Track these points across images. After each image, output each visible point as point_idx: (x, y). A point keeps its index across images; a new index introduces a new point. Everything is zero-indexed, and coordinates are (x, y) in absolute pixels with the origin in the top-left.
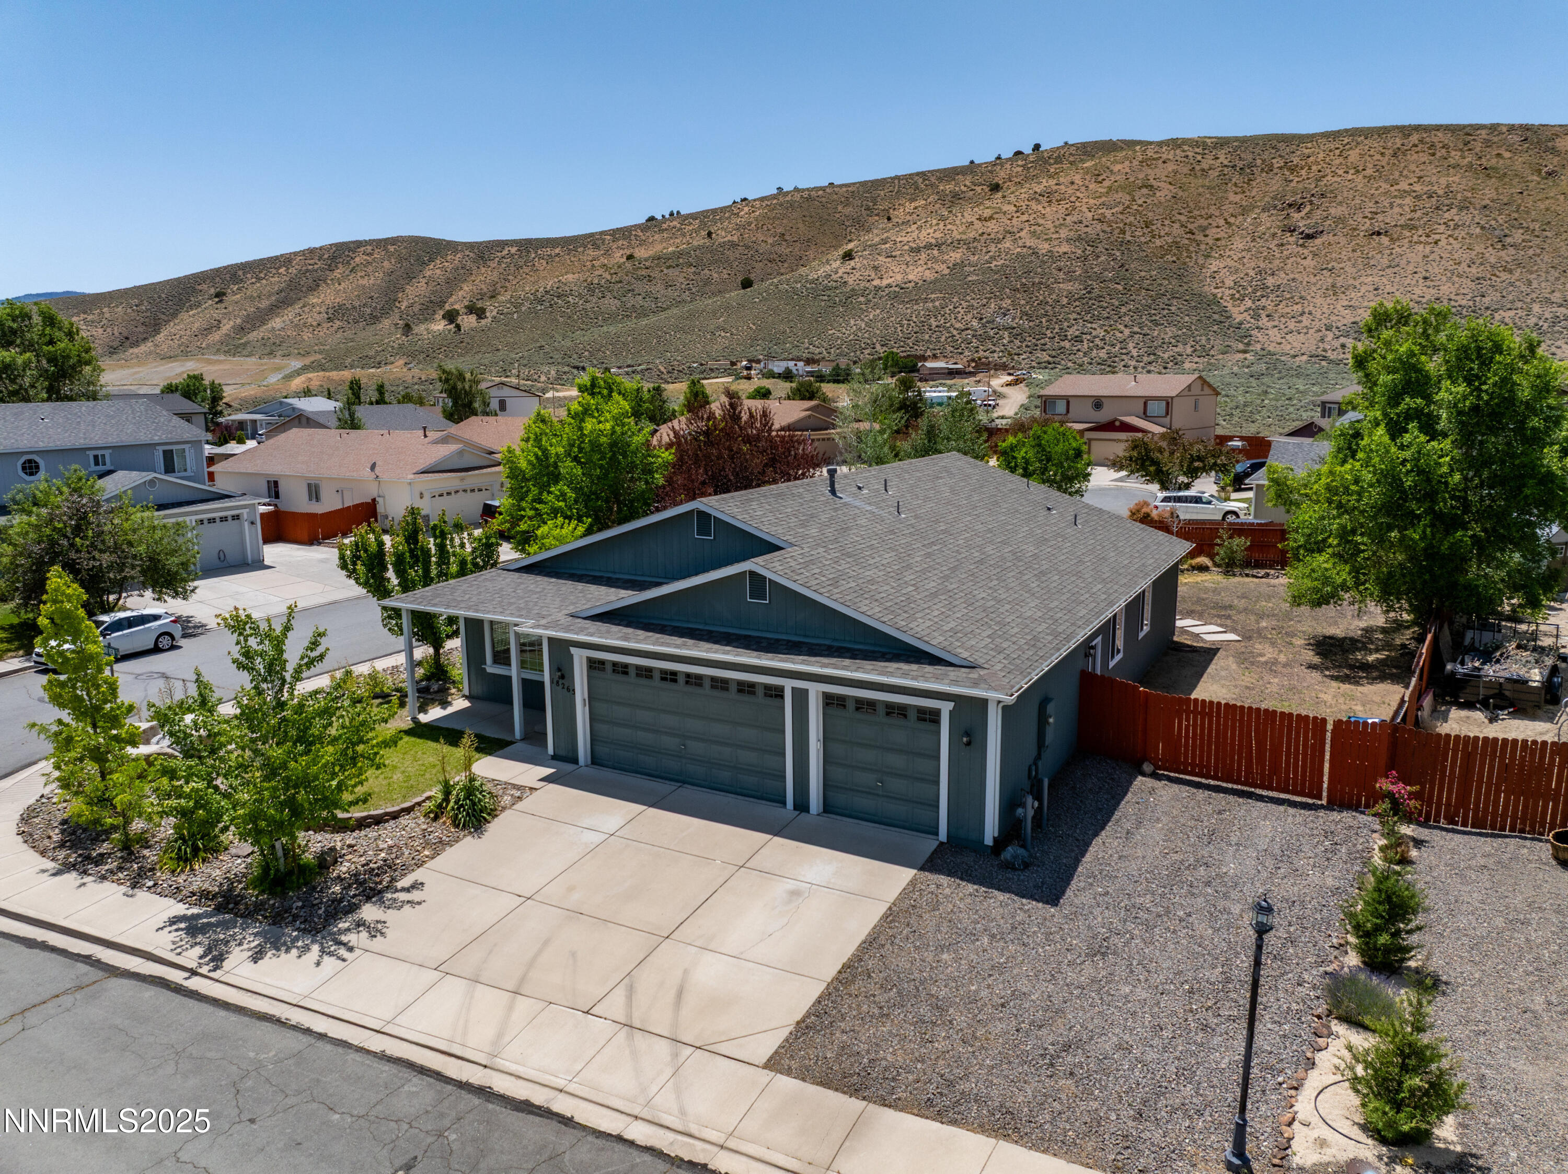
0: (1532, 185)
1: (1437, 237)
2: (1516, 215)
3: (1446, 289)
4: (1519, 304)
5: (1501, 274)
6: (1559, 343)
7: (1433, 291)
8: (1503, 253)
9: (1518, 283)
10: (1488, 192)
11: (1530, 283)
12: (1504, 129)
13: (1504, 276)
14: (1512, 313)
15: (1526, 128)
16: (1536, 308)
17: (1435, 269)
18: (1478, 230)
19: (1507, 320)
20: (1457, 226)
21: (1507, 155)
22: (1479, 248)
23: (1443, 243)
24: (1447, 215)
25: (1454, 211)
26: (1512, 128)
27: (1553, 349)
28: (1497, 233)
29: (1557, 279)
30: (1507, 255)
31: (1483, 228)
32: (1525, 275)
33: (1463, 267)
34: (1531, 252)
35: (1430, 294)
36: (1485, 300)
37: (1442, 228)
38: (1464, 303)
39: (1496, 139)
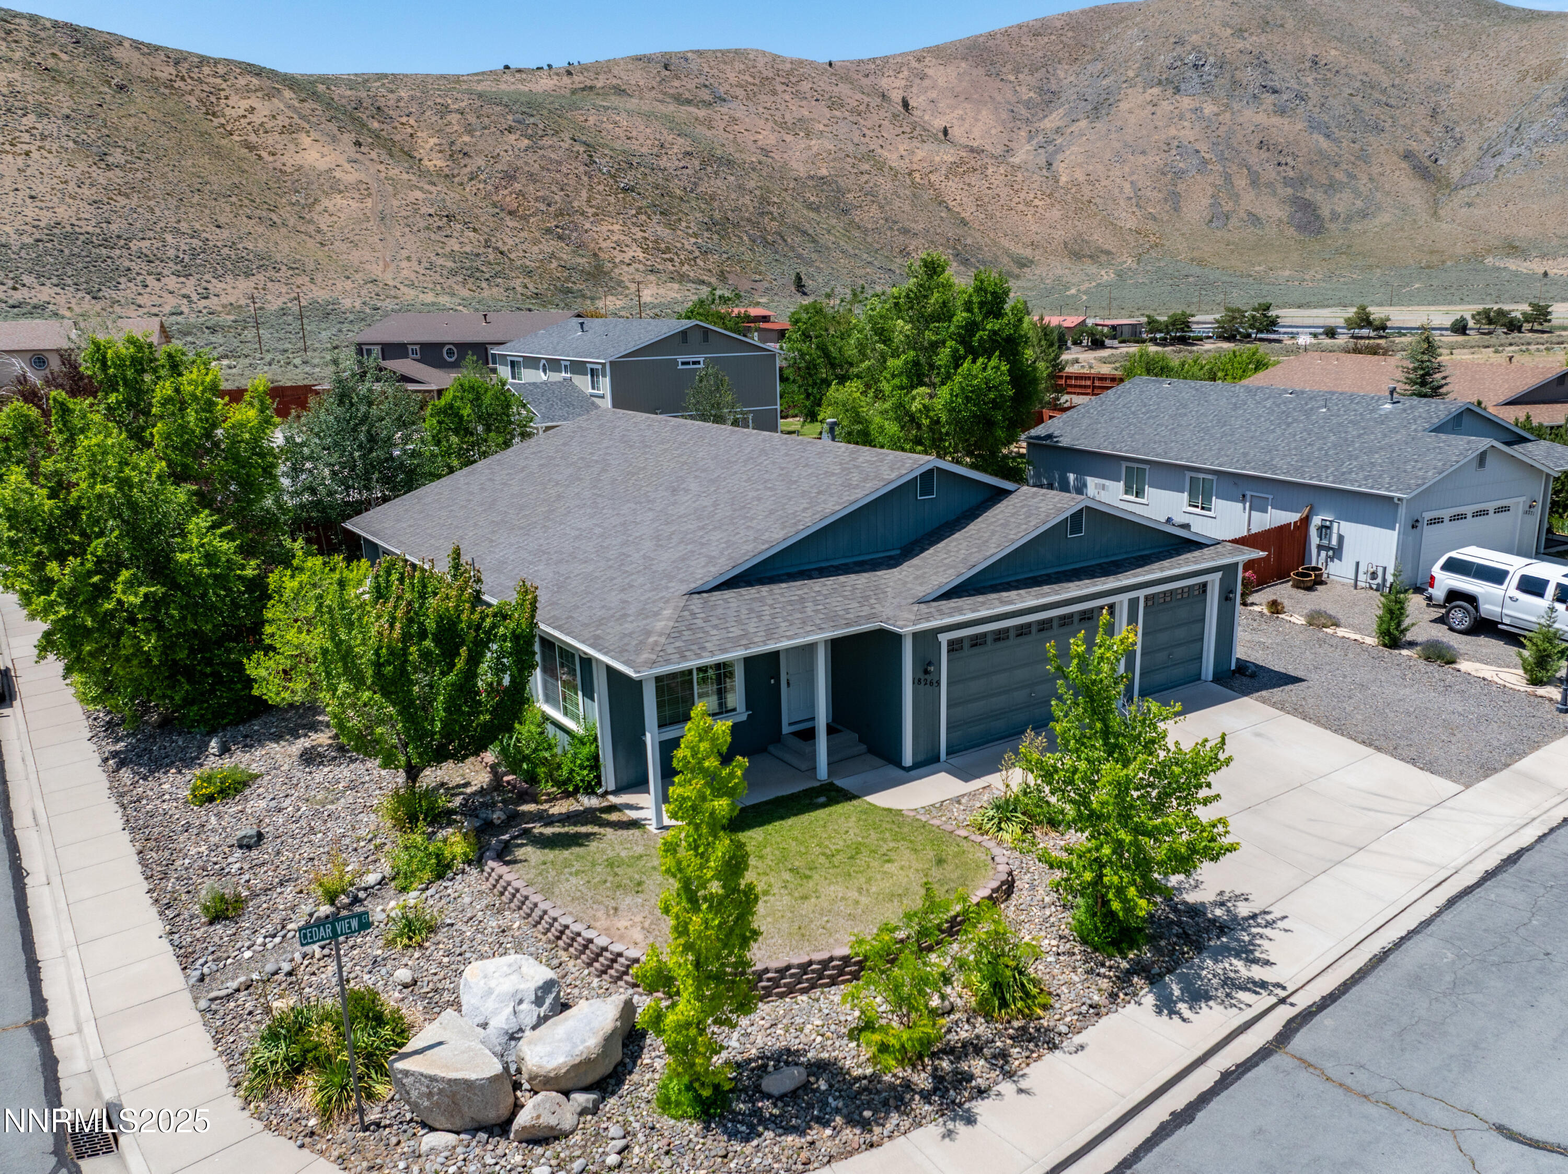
0: (108, 97)
1: (26, 147)
2: (105, 131)
3: (63, 213)
4: (151, 234)
5: (119, 198)
6: (207, 277)
7: (50, 214)
8: (110, 174)
9: (139, 210)
10: (63, 100)
11: (152, 211)
12: (48, 25)
13: (122, 201)
14: (147, 243)
15: (74, 29)
16: (169, 238)
17: (40, 188)
18: (71, 144)
19: (144, 251)
20: (43, 137)
21: (64, 57)
22: (82, 166)
23: (35, 155)
24: (24, 120)
25: (32, 117)
26: (56, 24)
27: (204, 284)
28: (94, 149)
29: (178, 207)
30: (116, 176)
31: (75, 142)
32: (143, 201)
33: (72, 187)
34: (139, 175)
35: (46, 218)
36: (113, 227)
37: (26, 137)
38: (90, 229)
39: (43, 34)
